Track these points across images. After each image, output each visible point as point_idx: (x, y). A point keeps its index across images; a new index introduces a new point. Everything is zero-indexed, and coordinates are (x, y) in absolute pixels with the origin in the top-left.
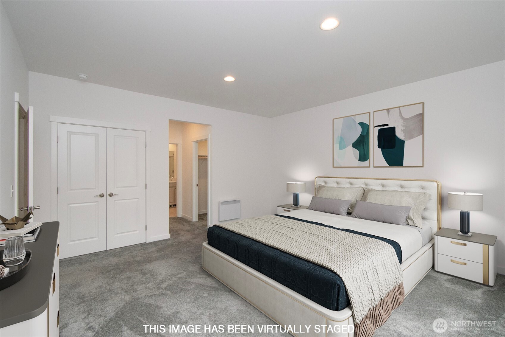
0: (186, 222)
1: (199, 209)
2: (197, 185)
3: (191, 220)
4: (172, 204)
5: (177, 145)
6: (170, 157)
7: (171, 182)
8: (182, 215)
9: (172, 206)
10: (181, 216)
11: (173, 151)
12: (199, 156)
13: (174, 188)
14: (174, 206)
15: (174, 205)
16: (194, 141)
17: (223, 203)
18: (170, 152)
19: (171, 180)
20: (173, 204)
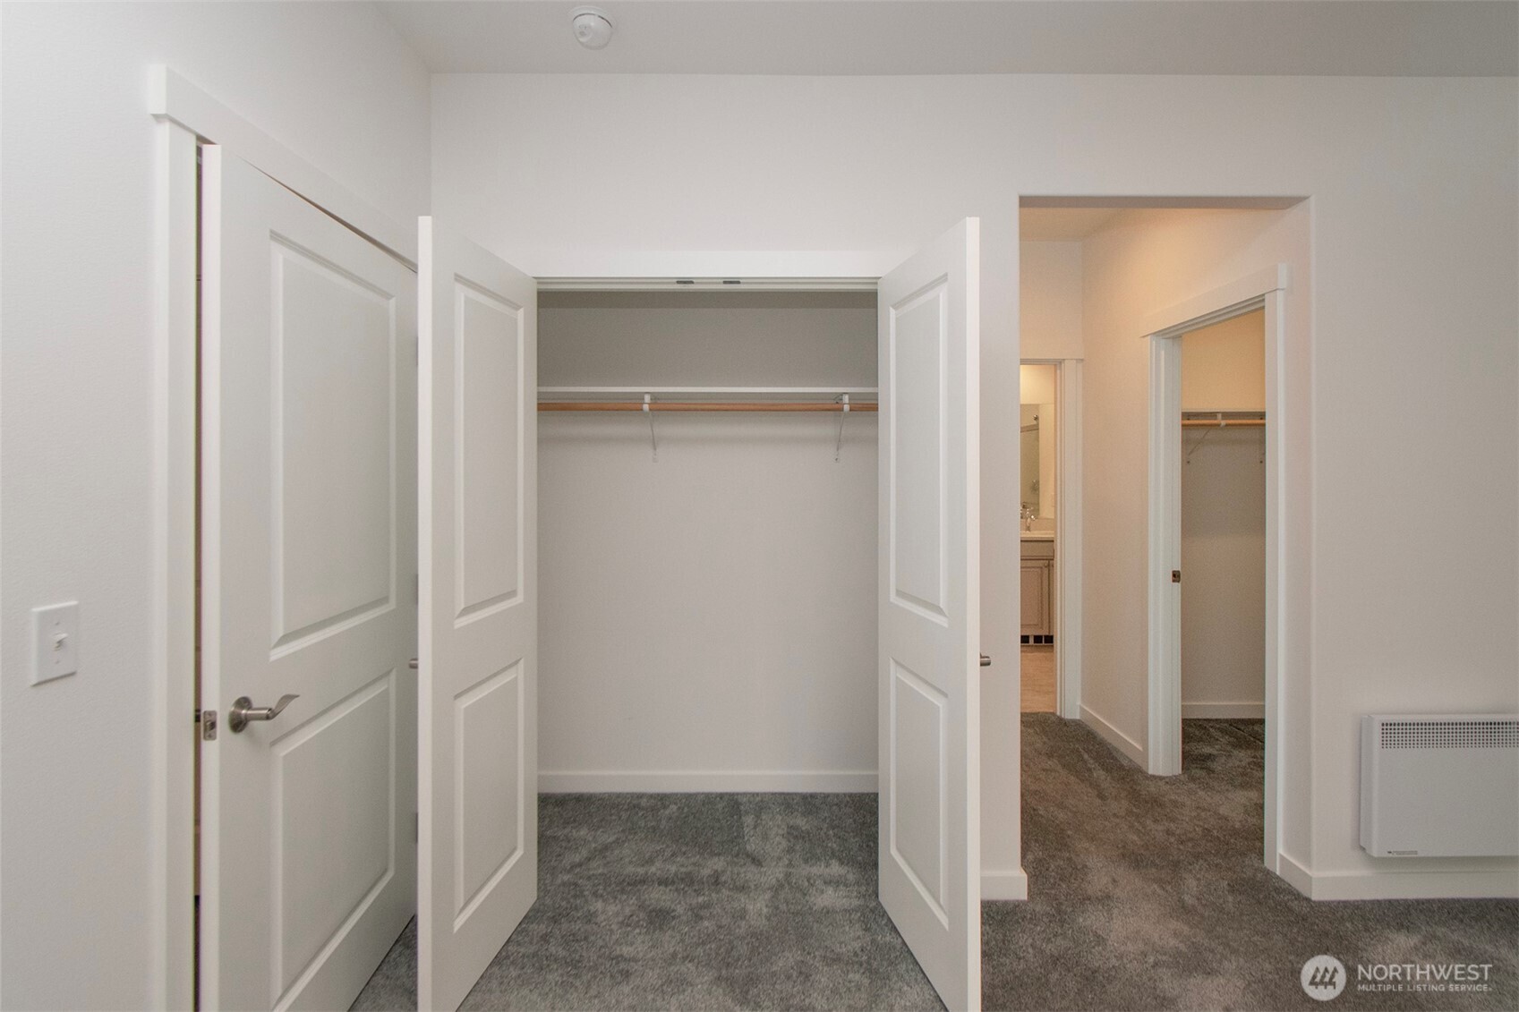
0: (1108, 770)
1: (1190, 683)
2: (1176, 576)
3: (1138, 761)
4: (1031, 633)
5: (1057, 364)
6: (1023, 430)
7: (1029, 535)
8: (1082, 710)
9: (1031, 640)
10: (1077, 717)
11: (1036, 402)
12: (1186, 416)
13: (1040, 563)
14: (1038, 639)
15: (1041, 637)
16: (1155, 333)
17: (1397, 732)
18: (1021, 405)
19: (1028, 529)
20: (1038, 633)
